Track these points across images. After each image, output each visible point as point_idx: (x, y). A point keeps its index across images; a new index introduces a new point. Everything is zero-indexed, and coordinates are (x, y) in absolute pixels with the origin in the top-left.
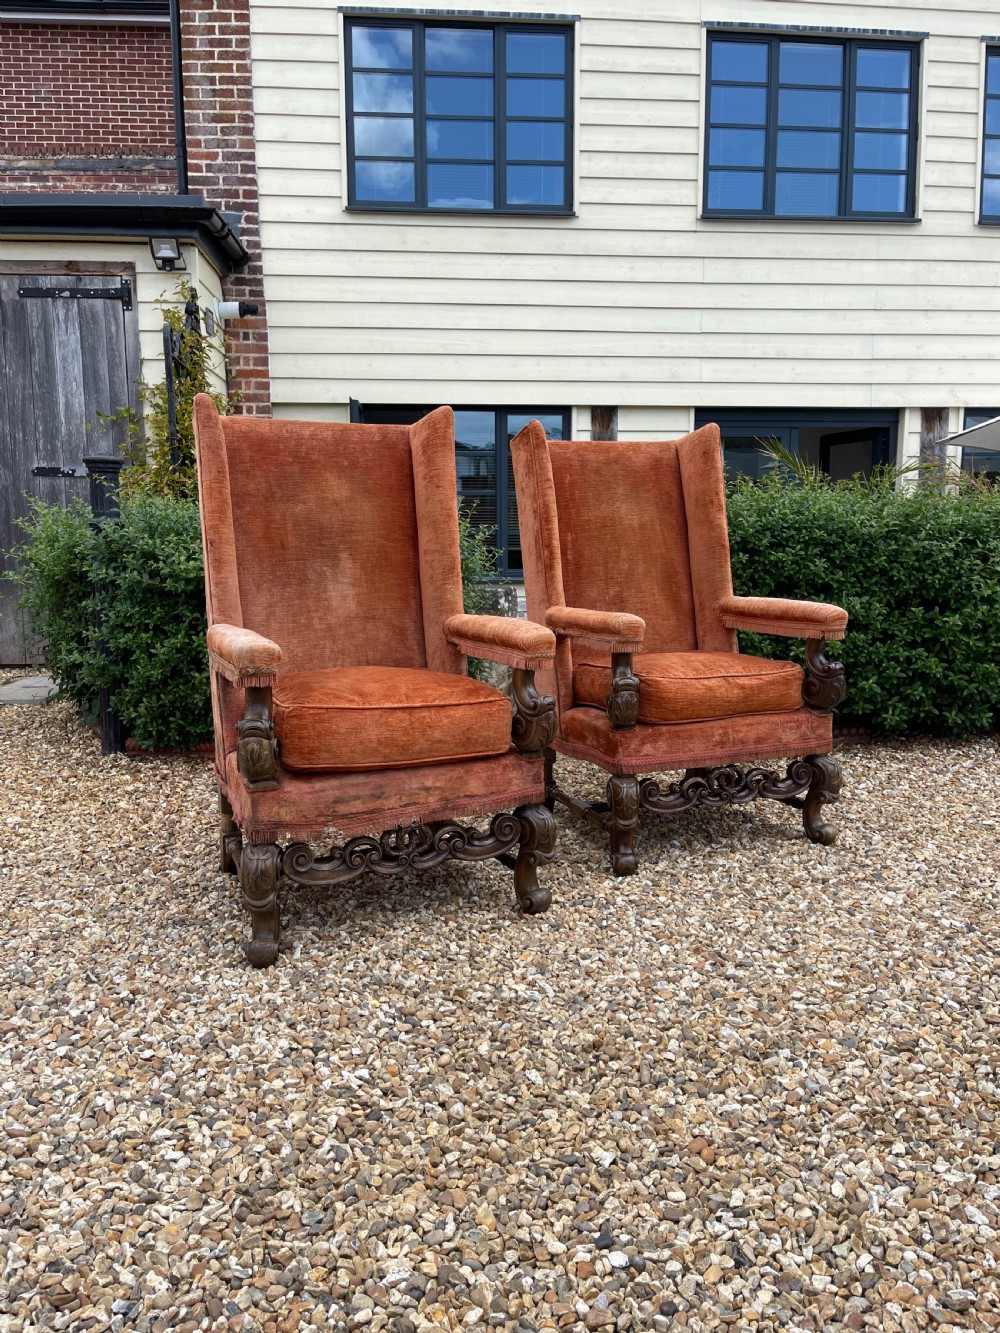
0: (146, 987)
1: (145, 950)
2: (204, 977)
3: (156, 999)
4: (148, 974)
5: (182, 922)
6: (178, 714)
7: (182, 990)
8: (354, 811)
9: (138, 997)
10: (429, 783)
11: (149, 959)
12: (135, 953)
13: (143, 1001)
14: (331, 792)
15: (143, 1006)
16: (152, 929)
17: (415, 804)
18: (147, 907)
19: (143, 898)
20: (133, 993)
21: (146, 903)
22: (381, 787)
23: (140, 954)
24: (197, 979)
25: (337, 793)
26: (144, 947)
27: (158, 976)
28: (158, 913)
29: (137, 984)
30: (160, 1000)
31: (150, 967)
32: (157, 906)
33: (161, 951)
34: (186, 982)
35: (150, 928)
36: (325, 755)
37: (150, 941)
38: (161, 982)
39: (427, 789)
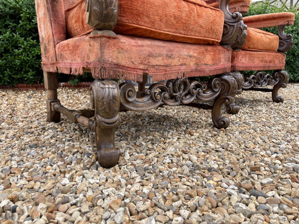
0: (24, 194)
1: (14, 164)
2: (71, 179)
3: (37, 204)
4: (22, 182)
5: (36, 146)
6: (8, 70)
7: (57, 193)
8: (158, 63)
9: (19, 203)
10: (191, 53)
11: (19, 170)
12: (7, 167)
13: (25, 208)
14: (147, 48)
15: (26, 214)
16: (15, 151)
17: (185, 64)
18: (8, 140)
19: (4, 135)
20: (13, 200)
21: (7, 137)
22: (171, 51)
23: (11, 168)
24: (66, 181)
25: (150, 50)
26: (13, 162)
27: (32, 183)
28: (16, 142)
29: (15, 192)
30: (41, 205)
31: (22, 177)
32: (15, 139)
33: (28, 164)
34: (58, 185)
35: (14, 150)
36: (146, 19)
37: (16, 158)
38: (36, 187)
39: (191, 56)
